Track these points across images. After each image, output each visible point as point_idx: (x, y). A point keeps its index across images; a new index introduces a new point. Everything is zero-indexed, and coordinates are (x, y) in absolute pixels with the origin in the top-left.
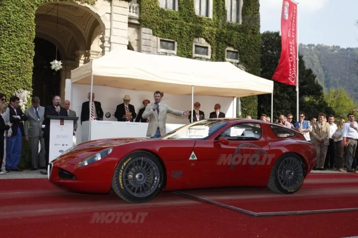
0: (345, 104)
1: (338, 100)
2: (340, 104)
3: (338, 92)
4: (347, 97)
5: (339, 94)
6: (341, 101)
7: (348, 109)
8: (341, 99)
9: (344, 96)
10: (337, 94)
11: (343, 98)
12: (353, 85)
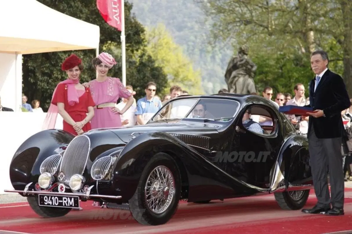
0: (168, 58)
1: (155, 48)
2: (159, 57)
3: (155, 34)
4: (171, 42)
5: (157, 38)
6: (160, 50)
7: (174, 67)
8: (160, 48)
9: (165, 41)
10: (154, 37)
11: (164, 44)
12: (174, 18)
